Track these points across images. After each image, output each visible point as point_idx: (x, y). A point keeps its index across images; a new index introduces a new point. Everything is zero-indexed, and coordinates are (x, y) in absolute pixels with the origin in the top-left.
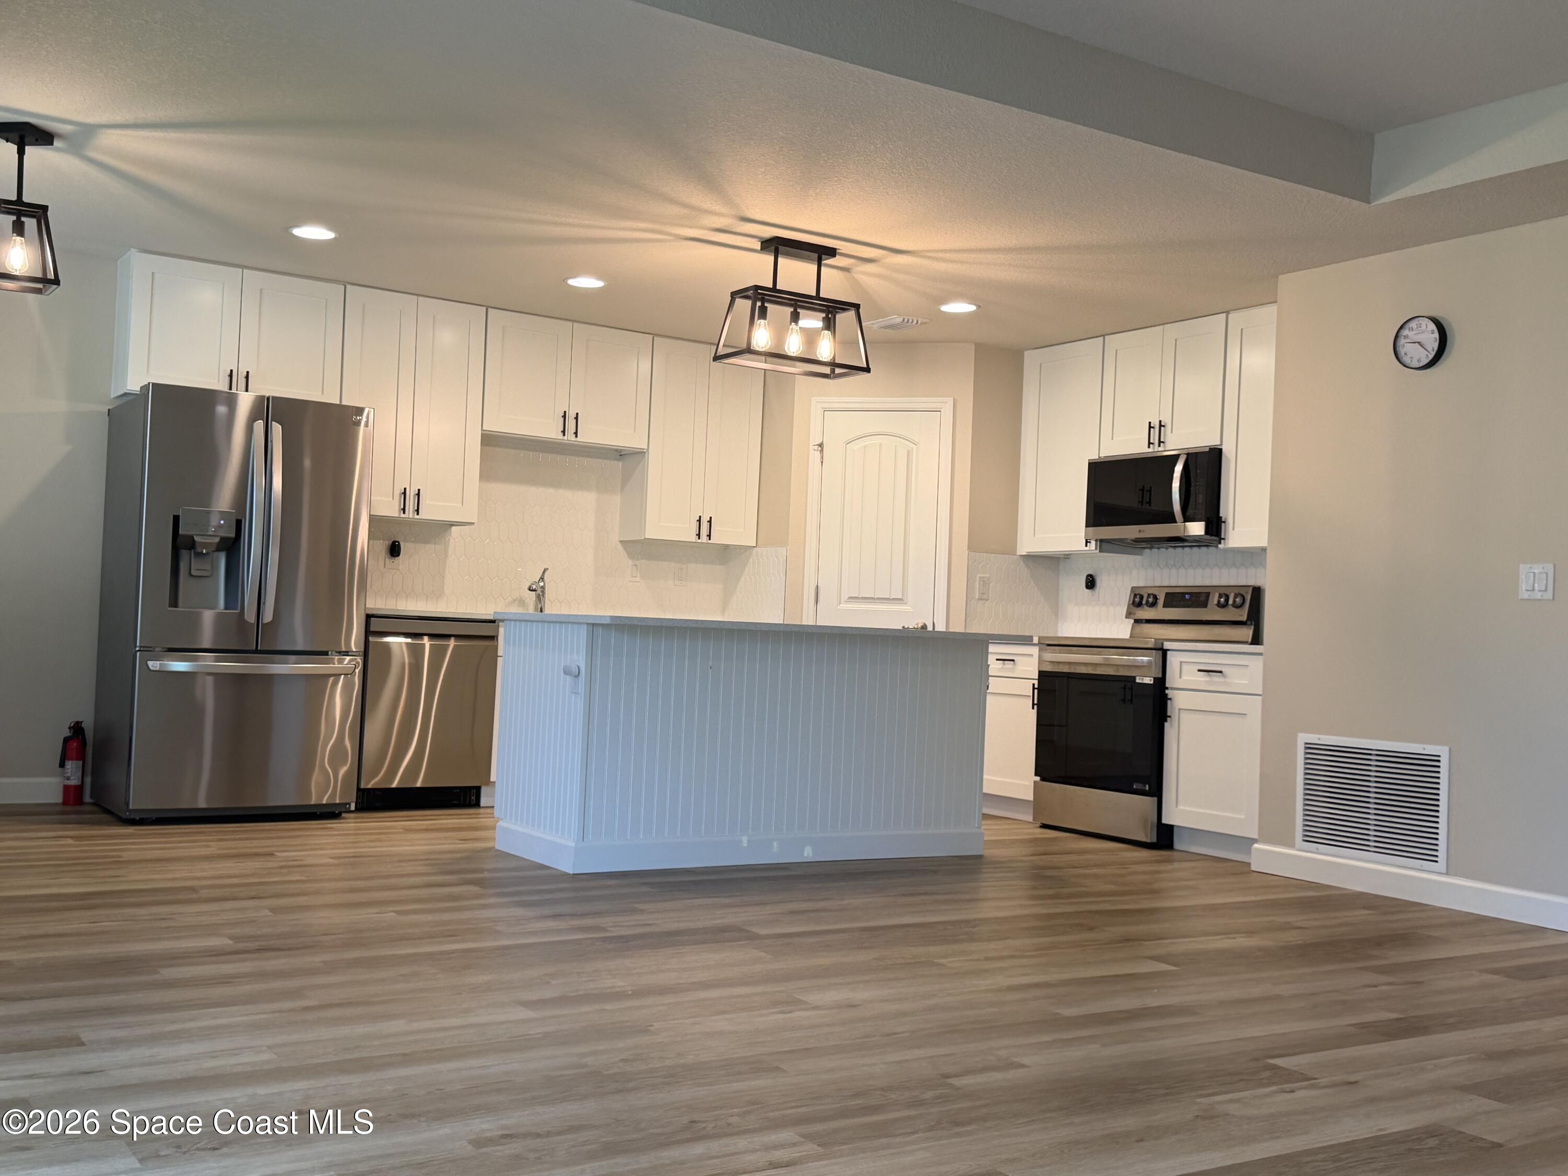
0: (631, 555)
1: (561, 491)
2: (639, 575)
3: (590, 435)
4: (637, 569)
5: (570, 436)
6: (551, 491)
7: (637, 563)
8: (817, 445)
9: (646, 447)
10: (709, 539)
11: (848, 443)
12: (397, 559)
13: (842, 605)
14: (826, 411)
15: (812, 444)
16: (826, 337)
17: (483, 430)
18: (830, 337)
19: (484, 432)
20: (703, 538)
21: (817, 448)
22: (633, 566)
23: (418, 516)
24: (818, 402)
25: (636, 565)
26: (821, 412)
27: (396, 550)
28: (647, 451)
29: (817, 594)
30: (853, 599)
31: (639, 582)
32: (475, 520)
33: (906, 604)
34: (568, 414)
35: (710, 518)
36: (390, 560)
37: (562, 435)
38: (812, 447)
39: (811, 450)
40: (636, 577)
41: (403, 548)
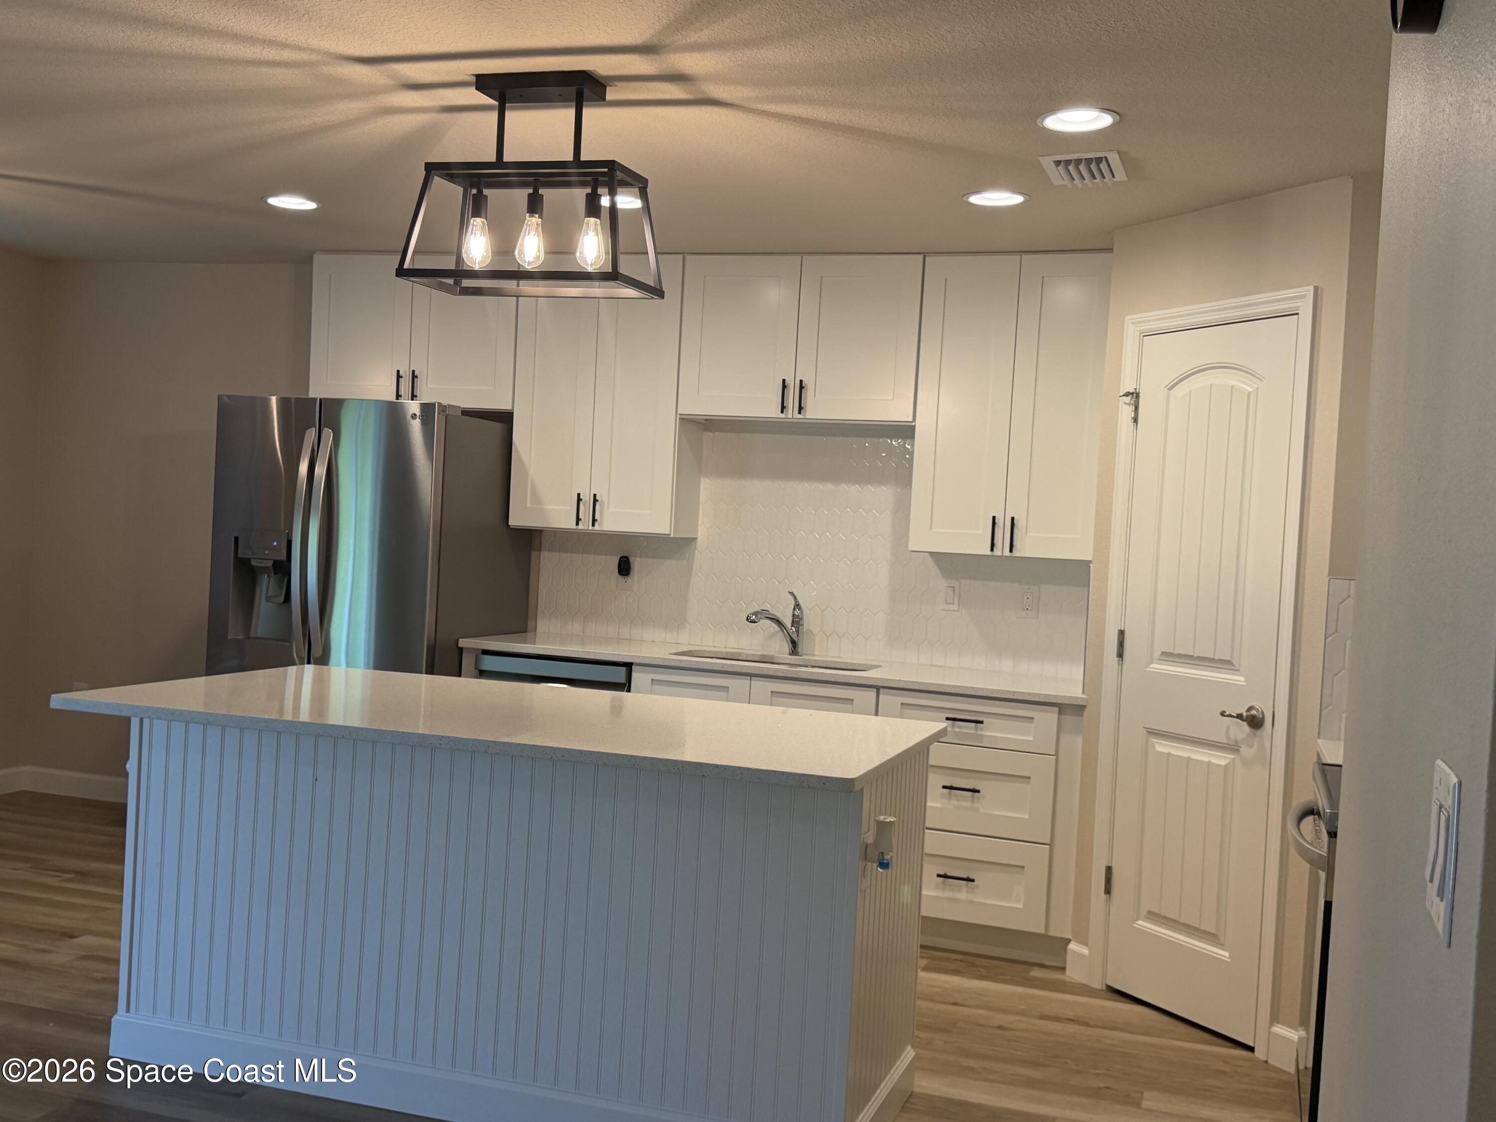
0: (946, 577)
1: (844, 487)
2: (956, 601)
3: (816, 410)
4: (954, 591)
5: (792, 413)
6: (830, 486)
7: (955, 583)
8: (1127, 394)
9: (911, 419)
10: (1011, 551)
11: (1170, 389)
12: (629, 579)
13: (1153, 666)
14: (1144, 336)
15: (1121, 394)
16: (592, 227)
17: (680, 414)
18: (599, 228)
19: (683, 417)
20: (1002, 549)
21: (1128, 399)
22: (948, 588)
23: (597, 527)
24: (1133, 323)
25: (953, 588)
26: (1139, 336)
27: (624, 567)
28: (913, 424)
29: (1121, 644)
30: (1168, 656)
31: (958, 611)
32: (671, 531)
33: (1238, 671)
34: (790, 382)
35: (1013, 519)
36: (621, 579)
37: (782, 412)
38: (1121, 398)
39: (1121, 403)
40: (953, 604)
41: (637, 564)
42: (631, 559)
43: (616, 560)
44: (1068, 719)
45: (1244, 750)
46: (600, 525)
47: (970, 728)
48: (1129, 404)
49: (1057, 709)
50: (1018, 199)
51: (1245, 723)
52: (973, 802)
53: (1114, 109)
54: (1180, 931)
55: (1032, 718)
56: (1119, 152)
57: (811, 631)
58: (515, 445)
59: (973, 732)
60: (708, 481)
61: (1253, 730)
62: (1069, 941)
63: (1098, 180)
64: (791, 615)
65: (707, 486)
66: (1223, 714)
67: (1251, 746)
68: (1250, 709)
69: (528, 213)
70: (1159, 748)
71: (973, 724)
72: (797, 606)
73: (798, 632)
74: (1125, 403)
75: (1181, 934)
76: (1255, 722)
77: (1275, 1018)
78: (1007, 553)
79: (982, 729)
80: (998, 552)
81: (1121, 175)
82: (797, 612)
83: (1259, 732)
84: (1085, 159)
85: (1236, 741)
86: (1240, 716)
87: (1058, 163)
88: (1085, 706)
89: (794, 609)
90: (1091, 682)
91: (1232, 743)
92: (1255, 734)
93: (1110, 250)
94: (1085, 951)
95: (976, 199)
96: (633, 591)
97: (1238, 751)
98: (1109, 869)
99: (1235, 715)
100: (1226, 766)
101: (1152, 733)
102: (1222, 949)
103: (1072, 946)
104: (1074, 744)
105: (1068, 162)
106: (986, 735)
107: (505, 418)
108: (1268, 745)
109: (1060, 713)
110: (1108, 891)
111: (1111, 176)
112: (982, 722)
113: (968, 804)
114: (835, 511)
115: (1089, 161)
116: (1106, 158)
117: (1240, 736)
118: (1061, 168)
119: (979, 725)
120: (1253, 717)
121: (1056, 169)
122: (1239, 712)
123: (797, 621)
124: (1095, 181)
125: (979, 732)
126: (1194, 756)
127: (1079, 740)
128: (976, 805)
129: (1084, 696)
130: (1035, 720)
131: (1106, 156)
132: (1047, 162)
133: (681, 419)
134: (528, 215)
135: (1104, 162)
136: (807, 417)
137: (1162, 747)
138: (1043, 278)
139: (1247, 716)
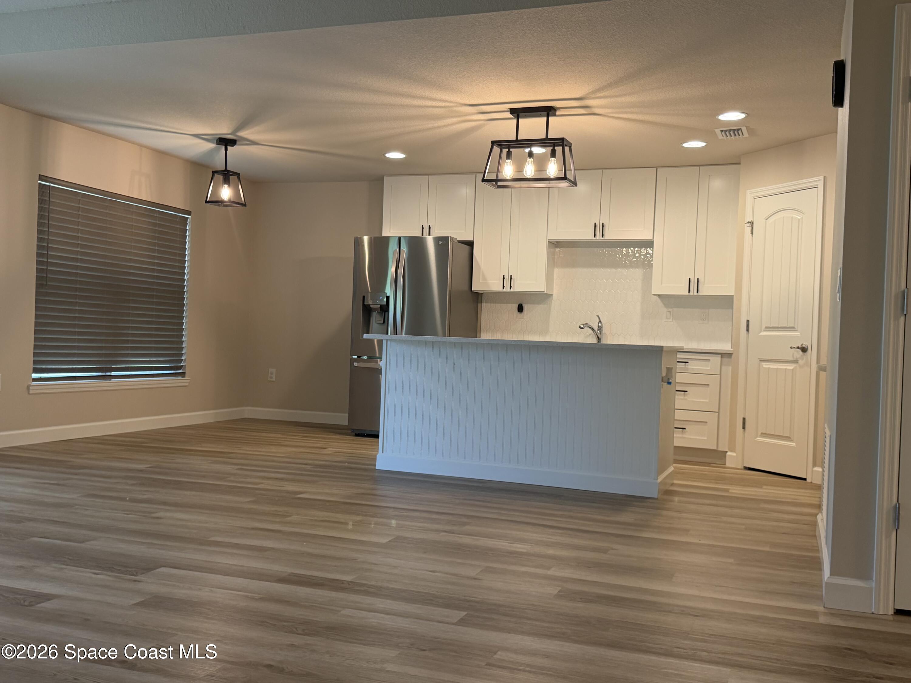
0: (666, 306)
2: (671, 318)
3: (609, 236)
5: (598, 237)
6: (614, 270)
7: (670, 310)
8: (749, 222)
9: (652, 238)
10: (697, 292)
11: (767, 219)
12: (522, 314)
13: (762, 333)
14: (755, 198)
15: (746, 223)
16: (553, 162)
17: (548, 240)
18: (555, 162)
19: (549, 241)
20: (693, 292)
21: (749, 225)
22: (668, 312)
23: (512, 290)
24: (750, 193)
25: (670, 312)
26: (752, 199)
27: (520, 309)
28: (653, 240)
29: (748, 326)
30: (768, 328)
31: (672, 322)
32: (545, 290)
33: (797, 330)
34: (598, 224)
35: (698, 279)
36: (519, 314)
37: (595, 237)
38: (746, 224)
39: (746, 226)
40: (669, 319)
41: (525, 307)
42: (523, 305)
43: (517, 305)
44: (725, 360)
45: (801, 362)
46: (513, 289)
47: (683, 365)
48: (749, 227)
49: (720, 355)
50: (703, 144)
51: (800, 350)
52: (684, 396)
53: (745, 112)
54: (774, 439)
55: (710, 360)
56: (746, 127)
57: (606, 334)
58: (475, 257)
59: (684, 367)
60: (558, 270)
61: (803, 353)
62: (727, 452)
63: (737, 137)
64: (597, 326)
65: (557, 271)
66: (791, 348)
67: (802, 359)
68: (802, 344)
69: (528, 157)
70: (765, 366)
71: (684, 363)
72: (600, 322)
73: (600, 332)
74: (748, 226)
75: (775, 440)
76: (804, 350)
77: (814, 465)
78: (696, 293)
79: (688, 366)
80: (691, 293)
81: (746, 134)
82: (600, 325)
83: (806, 354)
84: (733, 129)
85: (797, 358)
86: (798, 348)
87: (722, 131)
88: (732, 354)
89: (599, 323)
90: (735, 344)
91: (795, 359)
92: (804, 354)
93: (739, 163)
94: (734, 454)
95: (685, 145)
96: (524, 319)
97: (798, 362)
98: (744, 419)
99: (796, 347)
100: (793, 370)
101: (762, 360)
102: (793, 442)
103: (729, 453)
104: (728, 370)
105: (726, 131)
106: (690, 368)
107: (470, 244)
108: (809, 358)
109: (722, 357)
110: (744, 428)
111: (742, 135)
112: (688, 362)
113: (682, 397)
114: (616, 281)
115: (734, 130)
116: (741, 129)
117: (798, 356)
118: (723, 133)
119: (687, 364)
120: (804, 347)
121: (721, 134)
122: (798, 346)
123: (600, 329)
124: (736, 137)
125: (687, 367)
126: (779, 367)
127: (730, 368)
128: (686, 397)
129: (732, 350)
130: (711, 361)
131: (741, 128)
132: (718, 131)
133: (549, 242)
134: (528, 158)
135: (740, 130)
136: (606, 239)
137: (766, 365)
138: (709, 176)
139: (801, 347)
